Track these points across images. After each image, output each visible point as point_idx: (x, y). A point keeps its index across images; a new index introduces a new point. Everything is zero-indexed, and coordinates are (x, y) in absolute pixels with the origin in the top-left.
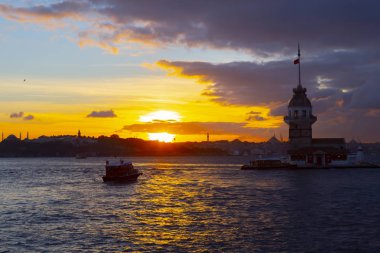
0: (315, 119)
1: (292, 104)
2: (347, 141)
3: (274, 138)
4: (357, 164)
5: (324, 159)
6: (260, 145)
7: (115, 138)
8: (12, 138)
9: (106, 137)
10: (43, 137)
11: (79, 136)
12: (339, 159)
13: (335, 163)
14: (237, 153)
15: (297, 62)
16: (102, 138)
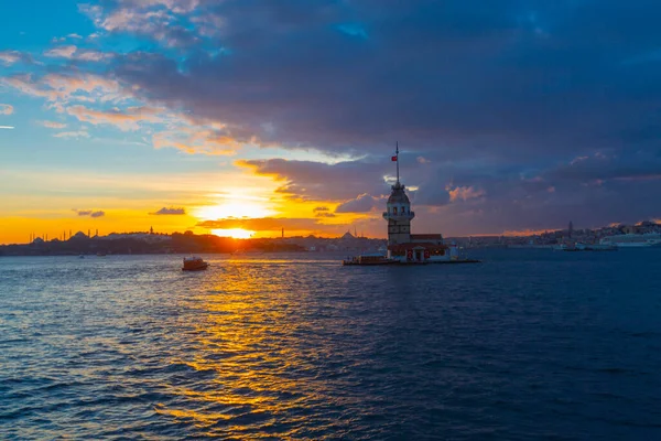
0: (413, 215)
1: (391, 200)
2: (444, 237)
3: (348, 234)
4: (453, 259)
5: (422, 254)
6: (335, 241)
7: (189, 234)
8: (80, 234)
9: (180, 234)
10: (113, 234)
11: (152, 233)
12: (437, 254)
13: (433, 258)
14: (313, 248)
15: (394, 159)
16: (176, 235)
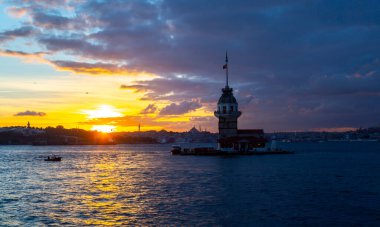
0: (240, 113)
1: (222, 101)
4: (272, 150)
5: (247, 146)
7: (60, 128)
9: (53, 129)
11: (29, 127)
12: (259, 146)
13: (255, 149)
14: (164, 141)
15: (224, 67)
16: (49, 129)
